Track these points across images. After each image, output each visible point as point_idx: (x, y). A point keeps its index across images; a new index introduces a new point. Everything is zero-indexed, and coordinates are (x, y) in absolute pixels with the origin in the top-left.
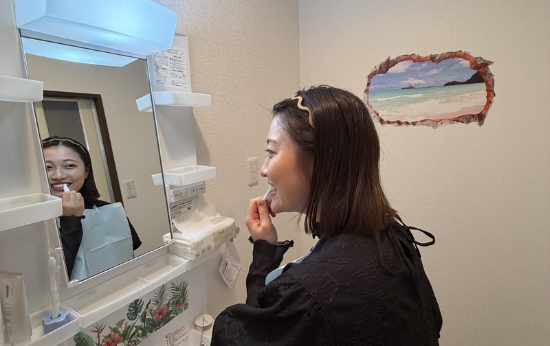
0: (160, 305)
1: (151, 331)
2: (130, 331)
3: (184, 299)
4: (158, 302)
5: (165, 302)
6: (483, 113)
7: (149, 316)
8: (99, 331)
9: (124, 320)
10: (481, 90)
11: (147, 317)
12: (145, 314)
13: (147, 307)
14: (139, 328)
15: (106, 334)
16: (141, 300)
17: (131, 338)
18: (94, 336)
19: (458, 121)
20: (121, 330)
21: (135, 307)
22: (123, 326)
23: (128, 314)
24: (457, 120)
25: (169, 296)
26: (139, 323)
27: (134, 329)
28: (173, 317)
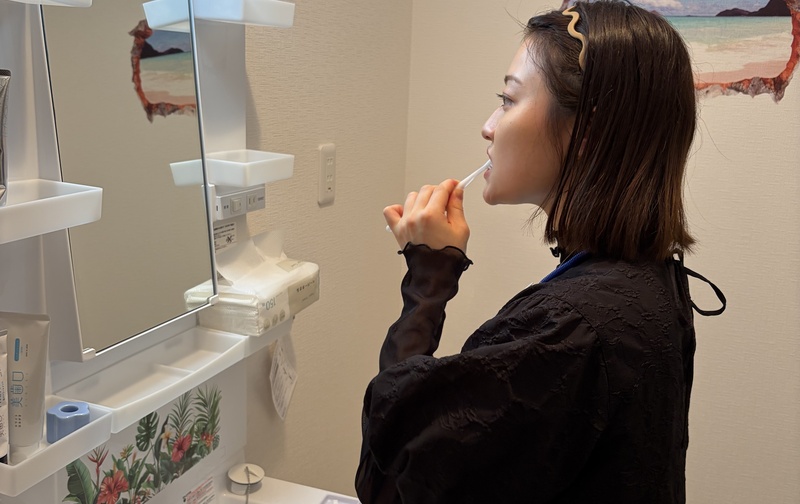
0: (181, 430)
1: (165, 481)
2: (139, 472)
3: (214, 427)
4: (177, 424)
5: (187, 427)
6: (784, 76)
7: (164, 450)
8: (99, 461)
9: (130, 449)
10: (782, 31)
11: (162, 450)
12: (159, 442)
13: (163, 431)
14: (150, 469)
15: (108, 471)
16: (156, 414)
17: (139, 486)
18: (91, 467)
19: (738, 90)
20: (128, 465)
21: (147, 425)
22: (130, 459)
23: (137, 438)
24: (736, 88)
25: (194, 414)
26: (151, 460)
27: (144, 470)
28: (197, 460)
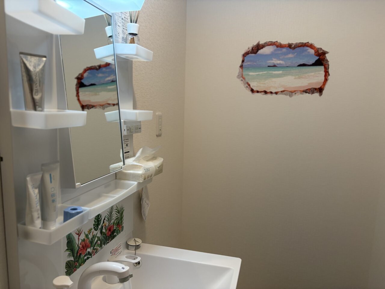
0: (110, 222)
1: (104, 244)
3: (122, 222)
4: (109, 220)
5: (112, 222)
6: (322, 87)
7: (104, 231)
8: (79, 234)
9: (91, 229)
11: (103, 231)
12: (102, 227)
13: (103, 222)
14: (99, 239)
15: (82, 239)
16: (101, 215)
18: (76, 237)
19: (306, 92)
21: (98, 218)
22: (91, 234)
23: (94, 225)
25: (115, 216)
27: (96, 239)
28: (116, 236)
